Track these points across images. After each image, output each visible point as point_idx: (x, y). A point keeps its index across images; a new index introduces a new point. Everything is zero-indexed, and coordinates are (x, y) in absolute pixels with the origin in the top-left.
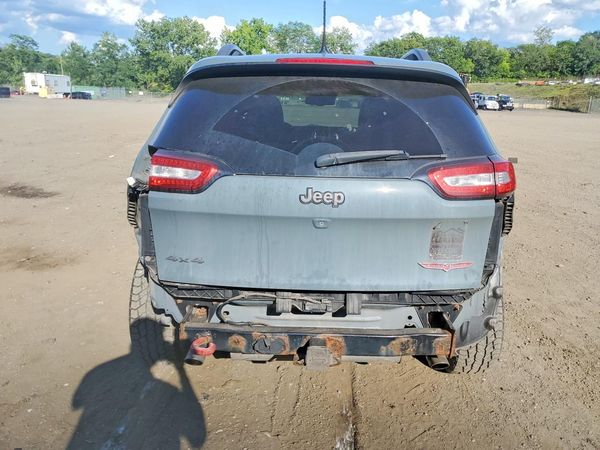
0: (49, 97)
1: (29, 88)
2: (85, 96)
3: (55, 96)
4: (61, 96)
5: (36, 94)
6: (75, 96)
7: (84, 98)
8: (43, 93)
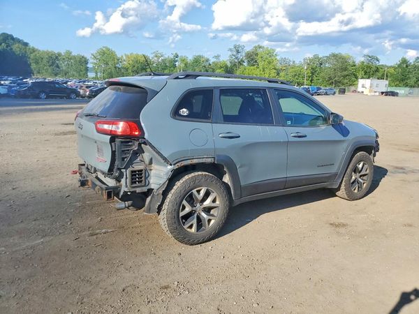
0: (369, 94)
1: (360, 89)
2: (393, 94)
3: (373, 94)
4: (377, 94)
5: (363, 92)
6: (387, 94)
7: (393, 95)
8: (366, 92)
